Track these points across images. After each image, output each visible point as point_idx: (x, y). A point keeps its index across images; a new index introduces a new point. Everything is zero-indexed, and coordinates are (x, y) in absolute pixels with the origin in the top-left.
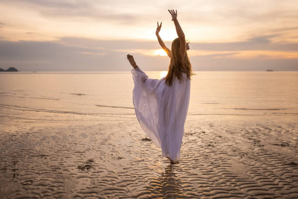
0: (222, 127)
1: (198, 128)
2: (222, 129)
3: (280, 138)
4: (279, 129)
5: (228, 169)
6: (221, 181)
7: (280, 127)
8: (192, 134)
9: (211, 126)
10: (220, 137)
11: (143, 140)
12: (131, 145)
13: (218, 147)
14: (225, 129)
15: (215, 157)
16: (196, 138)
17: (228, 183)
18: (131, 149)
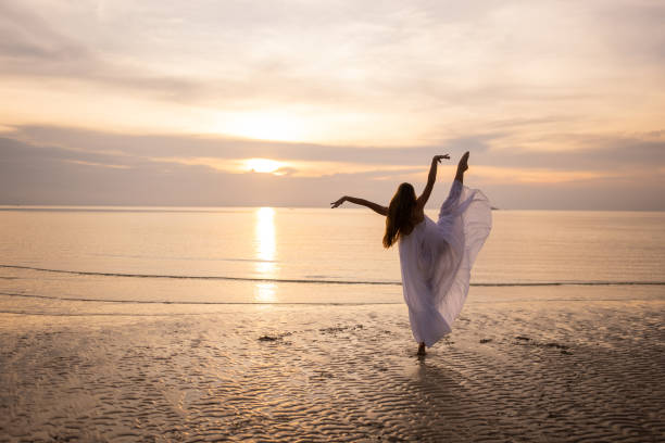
0: (391, 318)
1: (351, 320)
2: (391, 322)
3: (480, 332)
4: (483, 320)
5: (398, 372)
6: (389, 385)
7: (485, 317)
8: (341, 330)
9: (373, 317)
10: (387, 332)
11: (261, 339)
12: (243, 346)
13: (384, 346)
14: (396, 321)
15: (380, 359)
16: (348, 335)
17: (398, 388)
18: (247, 352)
